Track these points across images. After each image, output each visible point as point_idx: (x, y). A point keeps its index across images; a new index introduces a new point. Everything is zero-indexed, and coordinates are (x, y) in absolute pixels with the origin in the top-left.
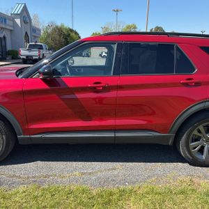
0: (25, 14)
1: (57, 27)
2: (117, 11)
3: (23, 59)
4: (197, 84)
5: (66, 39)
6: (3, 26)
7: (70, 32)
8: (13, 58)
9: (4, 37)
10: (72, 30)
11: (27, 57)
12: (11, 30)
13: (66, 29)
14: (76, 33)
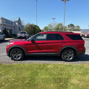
0: (19, 21)
1: (30, 25)
2: (54, 19)
3: (19, 37)
4: (65, 42)
5: (34, 29)
6: (12, 25)
7: (36, 27)
8: (14, 37)
9: (12, 29)
10: (36, 26)
11: (20, 36)
12: (14, 27)
13: (34, 25)
14: (38, 27)
